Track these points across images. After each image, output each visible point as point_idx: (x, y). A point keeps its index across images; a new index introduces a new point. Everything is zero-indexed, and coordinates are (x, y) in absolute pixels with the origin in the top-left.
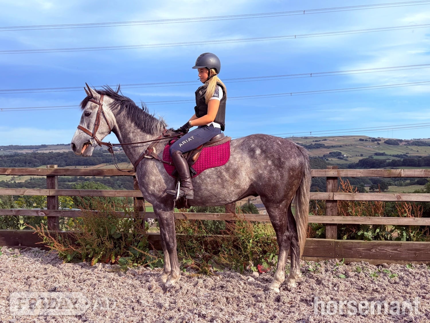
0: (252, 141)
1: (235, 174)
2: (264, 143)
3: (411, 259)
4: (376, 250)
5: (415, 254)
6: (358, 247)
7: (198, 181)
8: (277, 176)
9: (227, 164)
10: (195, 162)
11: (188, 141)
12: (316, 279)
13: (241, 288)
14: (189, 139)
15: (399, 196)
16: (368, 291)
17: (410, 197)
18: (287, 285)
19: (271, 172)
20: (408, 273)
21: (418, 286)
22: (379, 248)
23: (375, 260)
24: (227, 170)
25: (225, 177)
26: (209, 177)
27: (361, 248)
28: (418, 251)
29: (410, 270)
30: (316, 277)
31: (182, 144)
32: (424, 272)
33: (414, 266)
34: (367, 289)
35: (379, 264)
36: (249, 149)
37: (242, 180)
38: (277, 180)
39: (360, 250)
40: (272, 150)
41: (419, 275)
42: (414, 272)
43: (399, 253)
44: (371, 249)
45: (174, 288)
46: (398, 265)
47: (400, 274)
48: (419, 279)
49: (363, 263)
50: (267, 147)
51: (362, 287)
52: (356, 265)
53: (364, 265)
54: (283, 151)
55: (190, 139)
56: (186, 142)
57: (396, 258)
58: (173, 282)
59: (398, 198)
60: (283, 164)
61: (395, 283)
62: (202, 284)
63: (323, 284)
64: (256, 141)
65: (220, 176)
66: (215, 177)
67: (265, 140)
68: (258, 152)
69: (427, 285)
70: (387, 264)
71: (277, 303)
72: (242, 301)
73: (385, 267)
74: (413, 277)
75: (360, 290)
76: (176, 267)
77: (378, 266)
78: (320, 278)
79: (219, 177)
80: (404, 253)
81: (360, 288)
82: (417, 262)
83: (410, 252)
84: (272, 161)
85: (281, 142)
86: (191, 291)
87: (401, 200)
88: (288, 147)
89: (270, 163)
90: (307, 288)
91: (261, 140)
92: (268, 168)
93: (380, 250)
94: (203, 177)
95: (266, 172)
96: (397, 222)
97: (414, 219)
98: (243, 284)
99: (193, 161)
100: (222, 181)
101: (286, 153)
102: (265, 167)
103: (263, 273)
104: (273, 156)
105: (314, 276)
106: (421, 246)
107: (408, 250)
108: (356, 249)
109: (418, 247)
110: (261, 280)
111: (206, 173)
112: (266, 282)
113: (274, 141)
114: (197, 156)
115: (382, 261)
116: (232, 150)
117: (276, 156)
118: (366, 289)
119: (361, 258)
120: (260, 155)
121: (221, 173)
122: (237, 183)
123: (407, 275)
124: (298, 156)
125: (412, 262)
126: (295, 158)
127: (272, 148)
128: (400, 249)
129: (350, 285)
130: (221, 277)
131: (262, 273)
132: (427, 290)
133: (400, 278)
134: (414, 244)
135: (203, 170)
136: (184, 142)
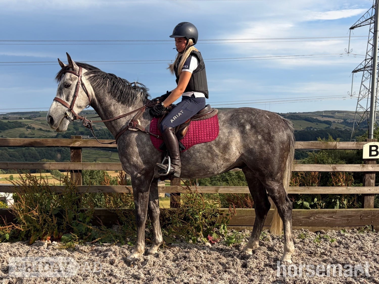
0: (241, 116)
1: (226, 148)
2: (253, 118)
3: (344, 225)
4: (314, 218)
5: (348, 220)
6: (299, 216)
7: (187, 156)
8: (268, 150)
9: (217, 139)
10: (184, 136)
11: (178, 116)
13: (203, 257)
14: (179, 113)
15: (334, 167)
16: (317, 255)
17: (344, 167)
19: (261, 146)
20: (344, 237)
21: (356, 248)
22: (317, 216)
23: (314, 228)
24: (218, 144)
25: (215, 151)
26: (198, 152)
27: (301, 216)
28: (351, 217)
29: (346, 234)
30: (267, 245)
31: (173, 119)
32: (357, 236)
33: (347, 231)
36: (238, 124)
37: (232, 154)
38: (268, 153)
39: (300, 218)
40: (262, 125)
41: (353, 239)
42: (349, 236)
43: (335, 219)
44: (311, 217)
45: (139, 261)
46: (334, 231)
47: (338, 238)
48: (355, 242)
49: (303, 230)
50: (256, 122)
51: (310, 251)
52: (297, 232)
53: (304, 232)
54: (272, 126)
55: (180, 114)
56: (177, 117)
57: (331, 225)
58: (136, 255)
59: (333, 169)
60: (272, 138)
61: (336, 247)
62: (164, 255)
63: (276, 251)
64: (245, 116)
65: (210, 150)
66: (204, 151)
67: (254, 115)
68: (248, 127)
69: (364, 246)
70: (324, 230)
71: (244, 269)
72: (212, 268)
73: (323, 233)
74: (349, 241)
75: (310, 254)
76: (142, 241)
77: (316, 232)
78: (270, 246)
79: (208, 151)
80: (339, 220)
81: (309, 252)
82: (349, 228)
83: (343, 218)
84: (262, 135)
85: (268, 116)
86: (158, 263)
87: (336, 170)
88: (275, 121)
89: (260, 137)
90: (263, 254)
91: (250, 115)
92: (258, 143)
93: (318, 217)
94: (192, 152)
95: (256, 147)
96: (332, 191)
97: (347, 188)
98: (202, 254)
99: (182, 135)
100: (212, 156)
101: (275, 127)
102: (256, 142)
103: (216, 243)
104: (263, 131)
105: (265, 244)
106: (353, 213)
107: (342, 217)
108: (297, 218)
109: (350, 214)
110: (216, 250)
111: (196, 148)
112: (221, 252)
113: (262, 116)
114: (186, 130)
115: (320, 228)
116: (220, 124)
117: (266, 131)
118: (315, 253)
119: (301, 226)
120: (250, 130)
121: (211, 148)
122: (227, 157)
123: (344, 239)
124: (286, 129)
125: (345, 228)
127: (262, 122)
128: (335, 216)
129: (299, 250)
130: (178, 249)
131: (214, 244)
132: (364, 251)
133: (338, 242)
134: (347, 211)
135: (192, 145)
136: (175, 118)
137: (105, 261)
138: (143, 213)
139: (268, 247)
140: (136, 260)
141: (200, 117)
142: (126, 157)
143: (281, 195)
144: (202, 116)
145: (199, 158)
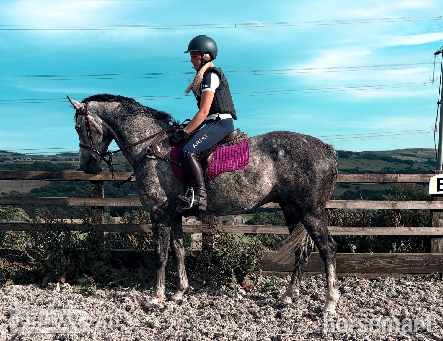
0: (274, 140)
1: (256, 178)
2: (288, 142)
3: (406, 272)
4: (370, 263)
5: (410, 266)
6: (351, 261)
7: (212, 187)
8: (305, 180)
9: (246, 167)
10: (209, 164)
11: (202, 140)
12: (310, 294)
13: (233, 305)
14: (202, 137)
15: (394, 203)
17: (406, 204)
18: (283, 302)
19: (297, 176)
20: (404, 286)
21: (418, 299)
22: (373, 261)
23: (369, 275)
24: (246, 173)
25: (243, 182)
26: (225, 182)
27: (354, 261)
28: (413, 263)
29: (407, 283)
30: (311, 293)
31: (196, 144)
32: (421, 285)
33: (410, 280)
34: (368, 304)
35: (373, 278)
36: (270, 150)
37: (264, 185)
39: (353, 263)
40: (298, 150)
41: (416, 288)
42: (411, 285)
43: (394, 265)
44: (365, 262)
45: (158, 307)
46: (393, 279)
47: (397, 287)
48: (417, 292)
49: (356, 277)
50: (292, 146)
51: (361, 301)
52: (349, 280)
53: (358, 280)
54: (311, 151)
55: (204, 138)
56: (200, 141)
57: (390, 272)
59: (393, 206)
60: (310, 166)
61: (394, 297)
62: (187, 302)
63: (320, 300)
64: (279, 140)
65: (238, 181)
66: (232, 181)
67: (289, 139)
69: (428, 297)
70: (381, 278)
73: (380, 281)
74: (411, 290)
75: (360, 305)
77: (372, 280)
78: (314, 294)
79: (236, 182)
80: (399, 266)
82: (412, 275)
83: (404, 264)
84: (298, 163)
85: (307, 140)
87: (396, 208)
88: (315, 146)
89: (295, 165)
90: (304, 304)
91: (285, 138)
92: (294, 171)
93: (374, 263)
94: (218, 182)
95: (291, 176)
96: (391, 232)
97: (410, 229)
98: (233, 302)
99: (207, 163)
100: (240, 187)
101: (314, 153)
102: (291, 171)
103: (251, 290)
104: (299, 157)
105: (308, 292)
106: (417, 258)
107: (403, 262)
108: (349, 263)
109: (413, 259)
110: (250, 298)
111: (222, 177)
112: (256, 300)
113: (299, 140)
114: (211, 157)
115: (376, 275)
116: (251, 150)
117: (303, 157)
119: (354, 272)
120: (284, 156)
121: (239, 178)
122: (258, 189)
123: (404, 288)
124: (328, 156)
125: (406, 275)
126: (324, 159)
127: (298, 148)
128: (395, 261)
129: (348, 300)
130: (206, 295)
131: (249, 291)
132: (427, 302)
133: (397, 292)
134: (409, 255)
135: (218, 174)
136: (198, 143)
137: (120, 307)
138: (162, 253)
139: (312, 296)
140: (155, 306)
141: (228, 142)
142: (143, 188)
143: (322, 233)
144: (230, 141)
145: (226, 189)
